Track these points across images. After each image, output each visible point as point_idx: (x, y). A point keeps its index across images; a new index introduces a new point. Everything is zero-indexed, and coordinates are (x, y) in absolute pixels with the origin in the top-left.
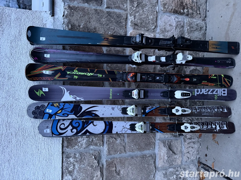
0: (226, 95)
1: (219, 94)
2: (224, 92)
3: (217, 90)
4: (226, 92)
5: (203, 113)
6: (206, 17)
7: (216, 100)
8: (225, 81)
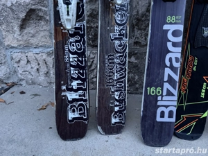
0: (159, 119)
1: (162, 100)
2: (166, 114)
3: (173, 95)
4: (166, 119)
5: (110, 57)
7: (146, 90)
8: (189, 120)
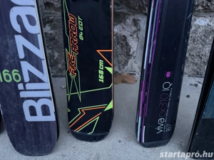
0: (29, 118)
1: (25, 90)
2: (39, 111)
3: (40, 81)
4: (40, 118)
8: (90, 114)
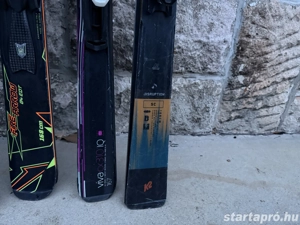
6: (222, 134)
